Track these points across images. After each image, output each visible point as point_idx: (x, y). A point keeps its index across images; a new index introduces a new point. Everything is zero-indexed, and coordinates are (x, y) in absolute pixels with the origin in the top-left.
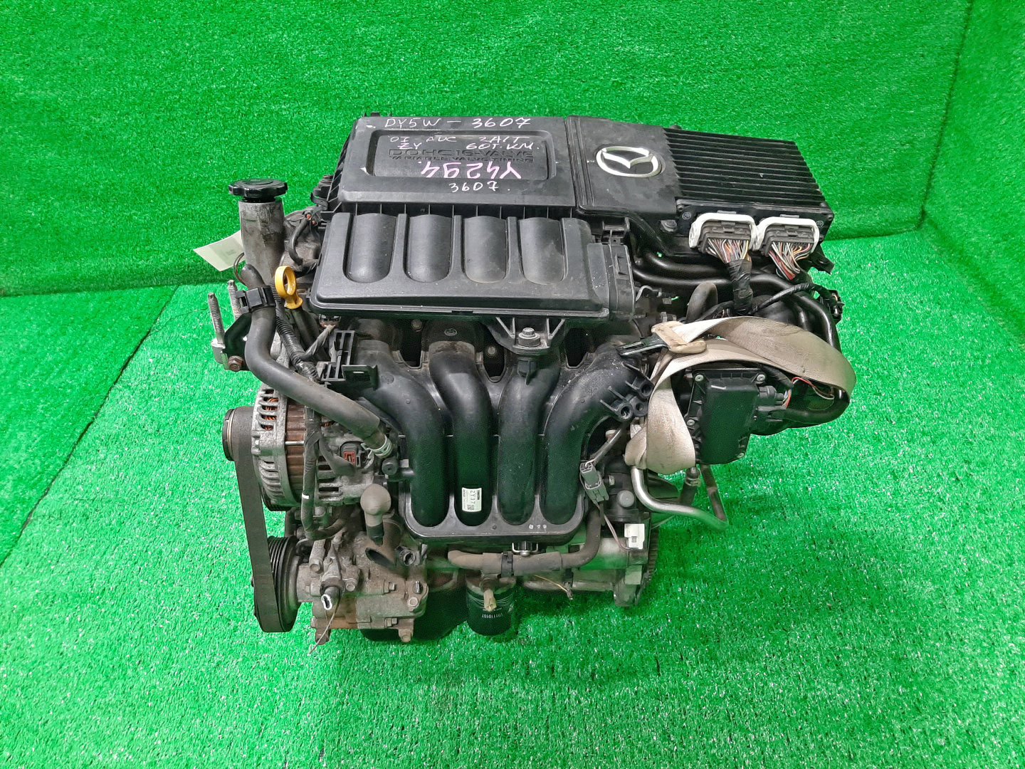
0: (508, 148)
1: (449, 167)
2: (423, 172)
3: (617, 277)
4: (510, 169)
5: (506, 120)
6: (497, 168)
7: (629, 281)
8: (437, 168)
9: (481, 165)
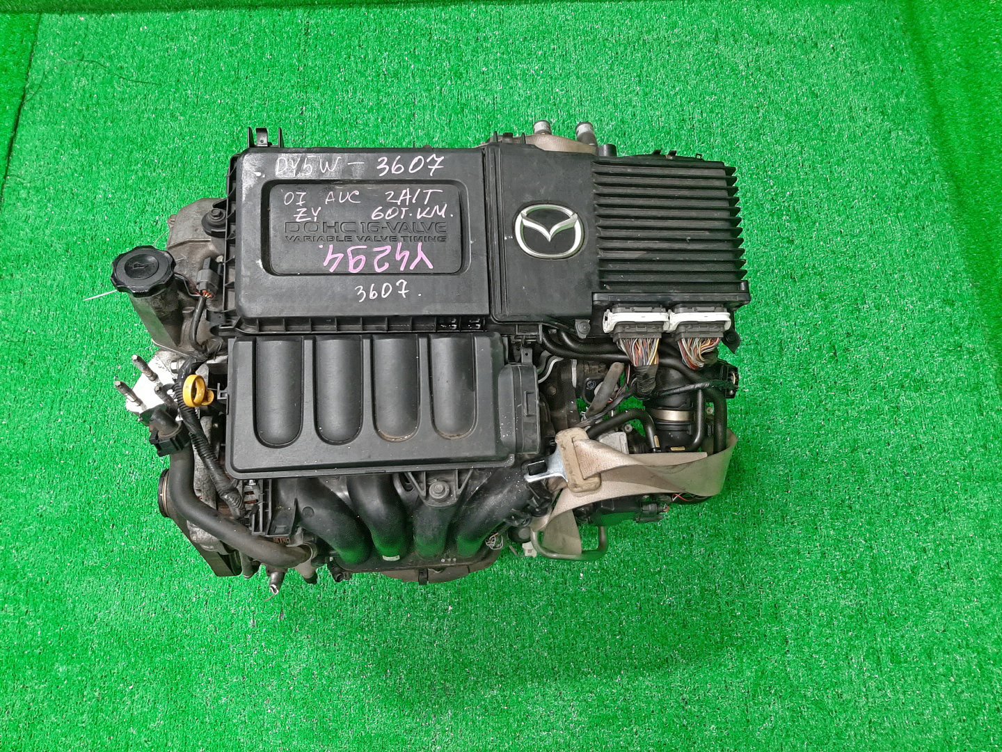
0: (419, 217)
1: (355, 253)
2: (325, 264)
3: (525, 420)
4: (421, 255)
5: (415, 160)
6: (407, 253)
7: (535, 424)
8: (341, 255)
9: (389, 248)
